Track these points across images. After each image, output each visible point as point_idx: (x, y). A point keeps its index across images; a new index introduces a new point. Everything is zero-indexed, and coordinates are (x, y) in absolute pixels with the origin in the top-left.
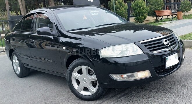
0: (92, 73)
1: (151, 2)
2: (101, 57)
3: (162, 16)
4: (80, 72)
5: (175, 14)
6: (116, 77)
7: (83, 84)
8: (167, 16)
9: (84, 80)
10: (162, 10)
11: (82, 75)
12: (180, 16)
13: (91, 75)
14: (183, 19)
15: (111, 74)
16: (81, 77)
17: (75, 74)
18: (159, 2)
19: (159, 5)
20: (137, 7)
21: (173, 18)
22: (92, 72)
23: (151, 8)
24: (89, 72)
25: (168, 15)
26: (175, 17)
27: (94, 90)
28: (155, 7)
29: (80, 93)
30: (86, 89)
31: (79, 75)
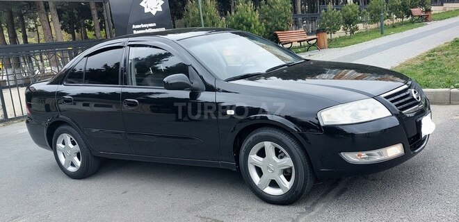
0: (282, 155)
1: (267, 13)
2: (322, 124)
3: (292, 43)
4: (262, 153)
5: (314, 39)
6: (353, 157)
7: (268, 176)
8: (298, 42)
9: (268, 168)
10: (288, 30)
11: (265, 158)
12: (322, 42)
13: (281, 158)
14: (329, 47)
15: (342, 153)
16: (263, 162)
17: (254, 158)
18: (284, 15)
19: (283, 21)
20: (241, 25)
21: (310, 46)
22: (282, 152)
23: (267, 27)
24: (277, 152)
25: (301, 39)
26: (313, 45)
27: (287, 185)
28: (276, 25)
29: (264, 191)
30: (274, 184)
31: (261, 159)
